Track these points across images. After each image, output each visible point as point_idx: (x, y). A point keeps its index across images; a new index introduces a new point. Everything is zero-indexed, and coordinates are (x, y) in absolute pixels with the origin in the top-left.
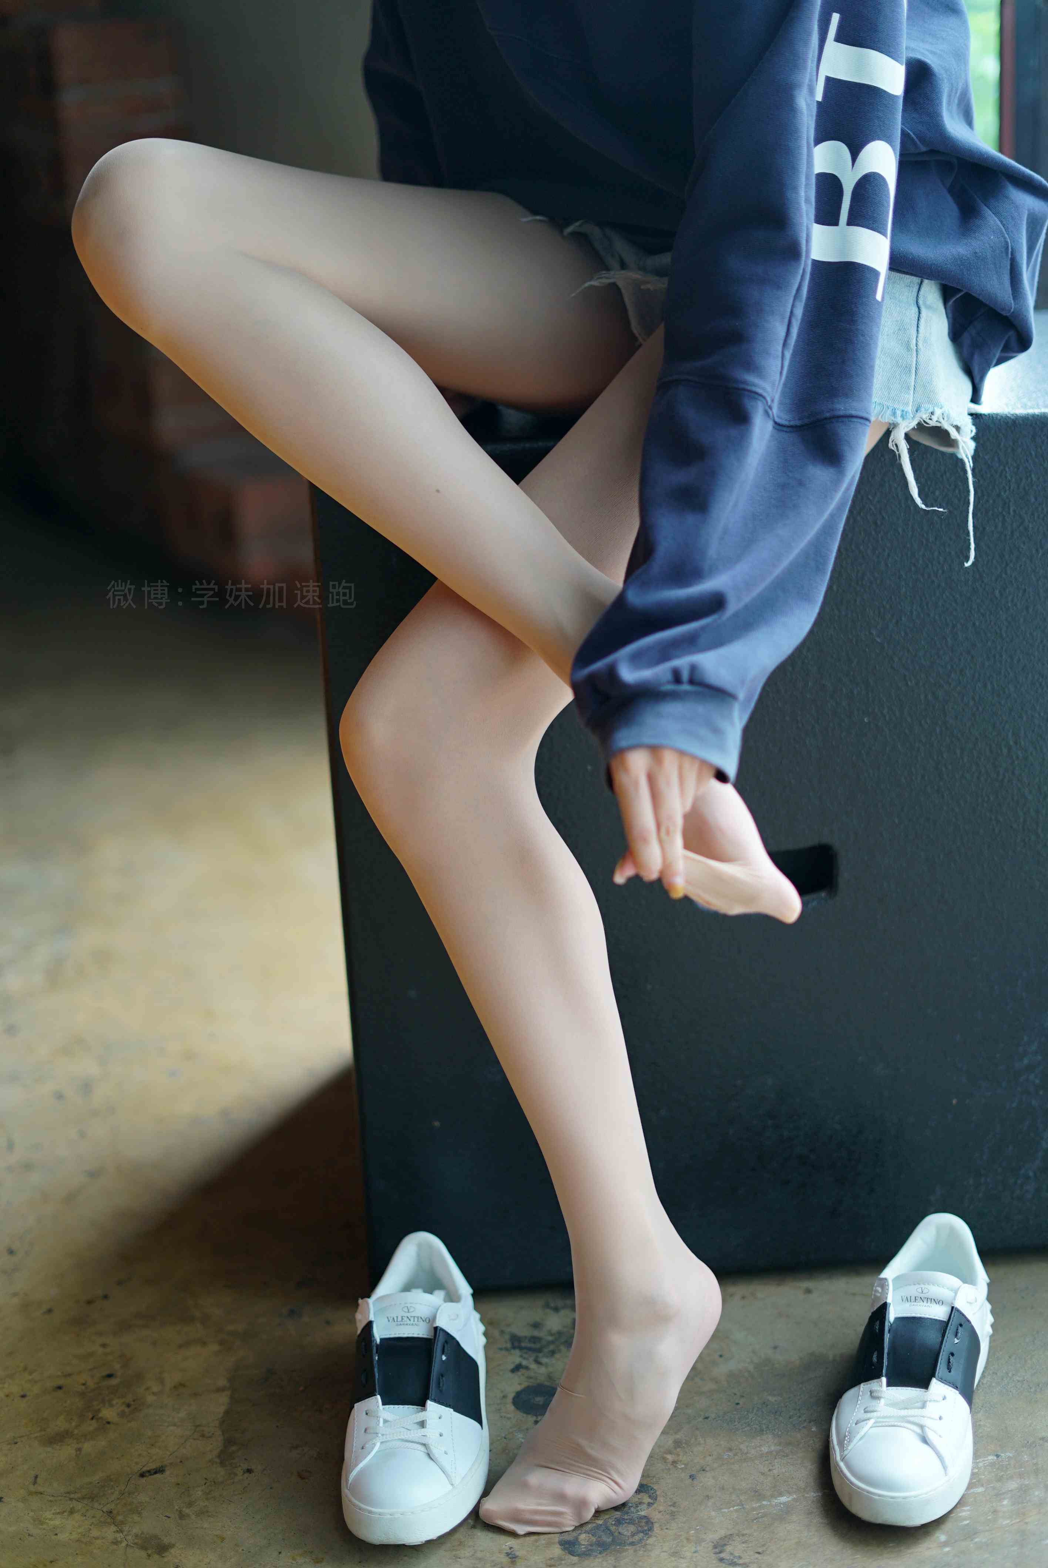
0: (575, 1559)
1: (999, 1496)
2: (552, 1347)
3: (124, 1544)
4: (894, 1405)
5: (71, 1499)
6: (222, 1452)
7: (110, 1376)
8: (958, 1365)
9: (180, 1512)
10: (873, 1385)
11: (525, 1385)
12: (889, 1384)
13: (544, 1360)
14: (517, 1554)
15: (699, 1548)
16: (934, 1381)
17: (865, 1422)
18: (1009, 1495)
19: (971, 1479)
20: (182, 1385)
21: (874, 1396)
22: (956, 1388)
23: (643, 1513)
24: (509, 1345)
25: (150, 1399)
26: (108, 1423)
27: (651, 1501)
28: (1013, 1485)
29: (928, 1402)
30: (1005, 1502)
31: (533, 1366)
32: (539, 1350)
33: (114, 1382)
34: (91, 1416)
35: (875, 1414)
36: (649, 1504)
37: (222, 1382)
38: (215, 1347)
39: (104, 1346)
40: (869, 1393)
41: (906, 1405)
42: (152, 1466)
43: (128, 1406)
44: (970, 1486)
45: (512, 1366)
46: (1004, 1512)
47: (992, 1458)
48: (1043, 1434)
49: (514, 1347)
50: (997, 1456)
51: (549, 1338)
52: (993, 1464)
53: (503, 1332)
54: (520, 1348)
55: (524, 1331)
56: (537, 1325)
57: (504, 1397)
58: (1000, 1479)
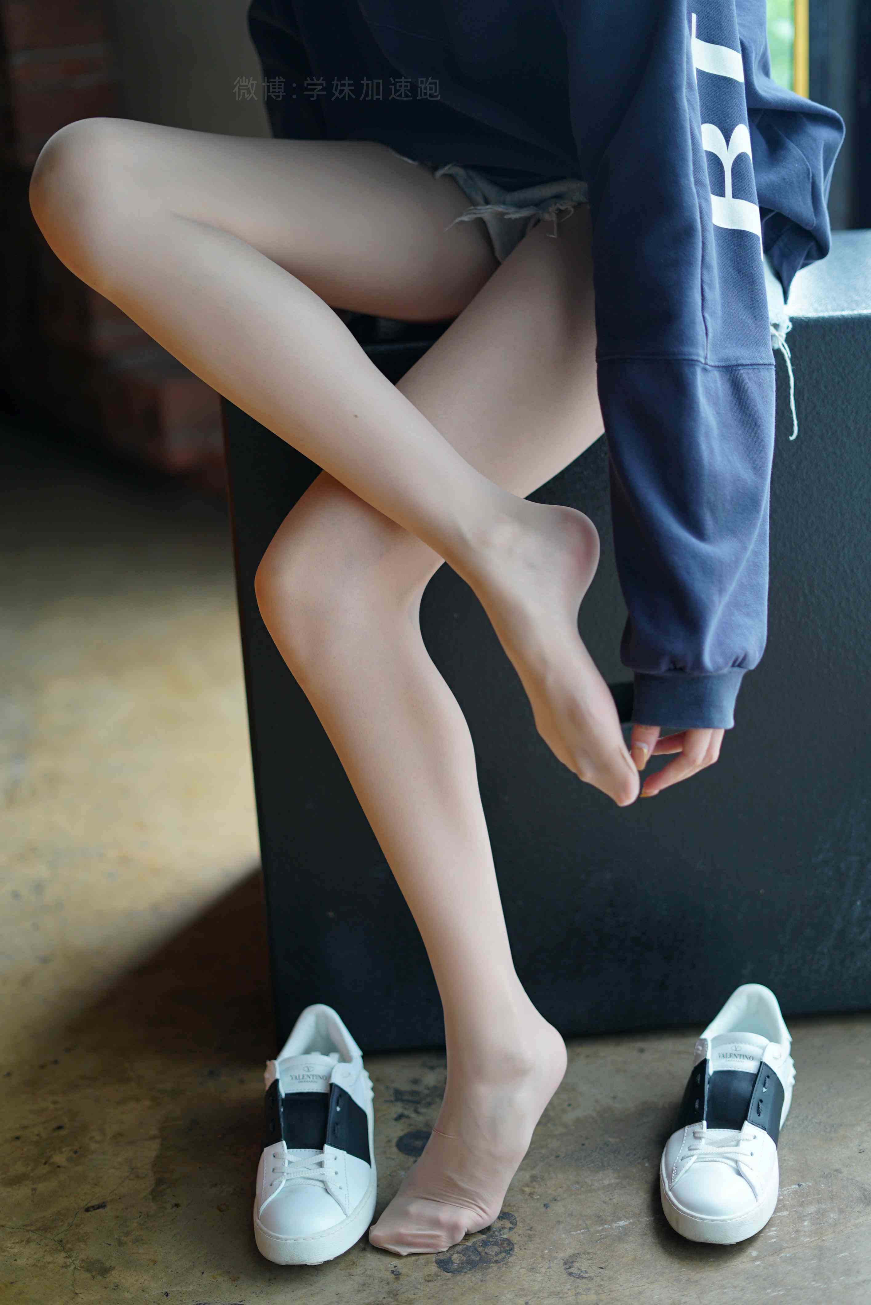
0: (449, 1275)
1: (801, 1218)
2: (429, 1099)
3: (73, 1267)
4: (712, 1143)
5: (28, 1231)
6: (153, 1190)
7: (60, 1128)
8: (766, 1110)
9: (119, 1240)
10: (696, 1127)
11: (406, 1131)
12: (709, 1127)
13: (423, 1110)
14: (401, 1271)
15: (551, 1264)
16: (746, 1123)
17: (689, 1158)
18: (809, 1217)
19: (777, 1205)
20: (121, 1135)
21: (696, 1136)
22: (765, 1129)
23: (505, 1236)
24: (392, 1098)
25: (93, 1146)
26: (59, 1167)
27: (512, 1226)
28: (812, 1209)
29: (741, 1141)
30: (806, 1223)
31: (413, 1115)
32: (418, 1102)
33: (62, 1133)
34: (44, 1161)
35: (697, 1151)
36: (511, 1229)
37: (154, 1132)
38: (148, 1103)
39: (55, 1102)
40: (692, 1134)
41: (722, 1144)
42: (95, 1203)
43: (76, 1152)
44: (777, 1210)
45: (395, 1116)
46: (805, 1232)
47: (795, 1187)
48: (837, 1167)
49: (397, 1100)
50: (799, 1185)
51: (427, 1092)
52: (795, 1192)
53: (387, 1088)
54: (402, 1101)
55: (405, 1087)
56: (416, 1082)
57: (389, 1141)
58: (802, 1204)
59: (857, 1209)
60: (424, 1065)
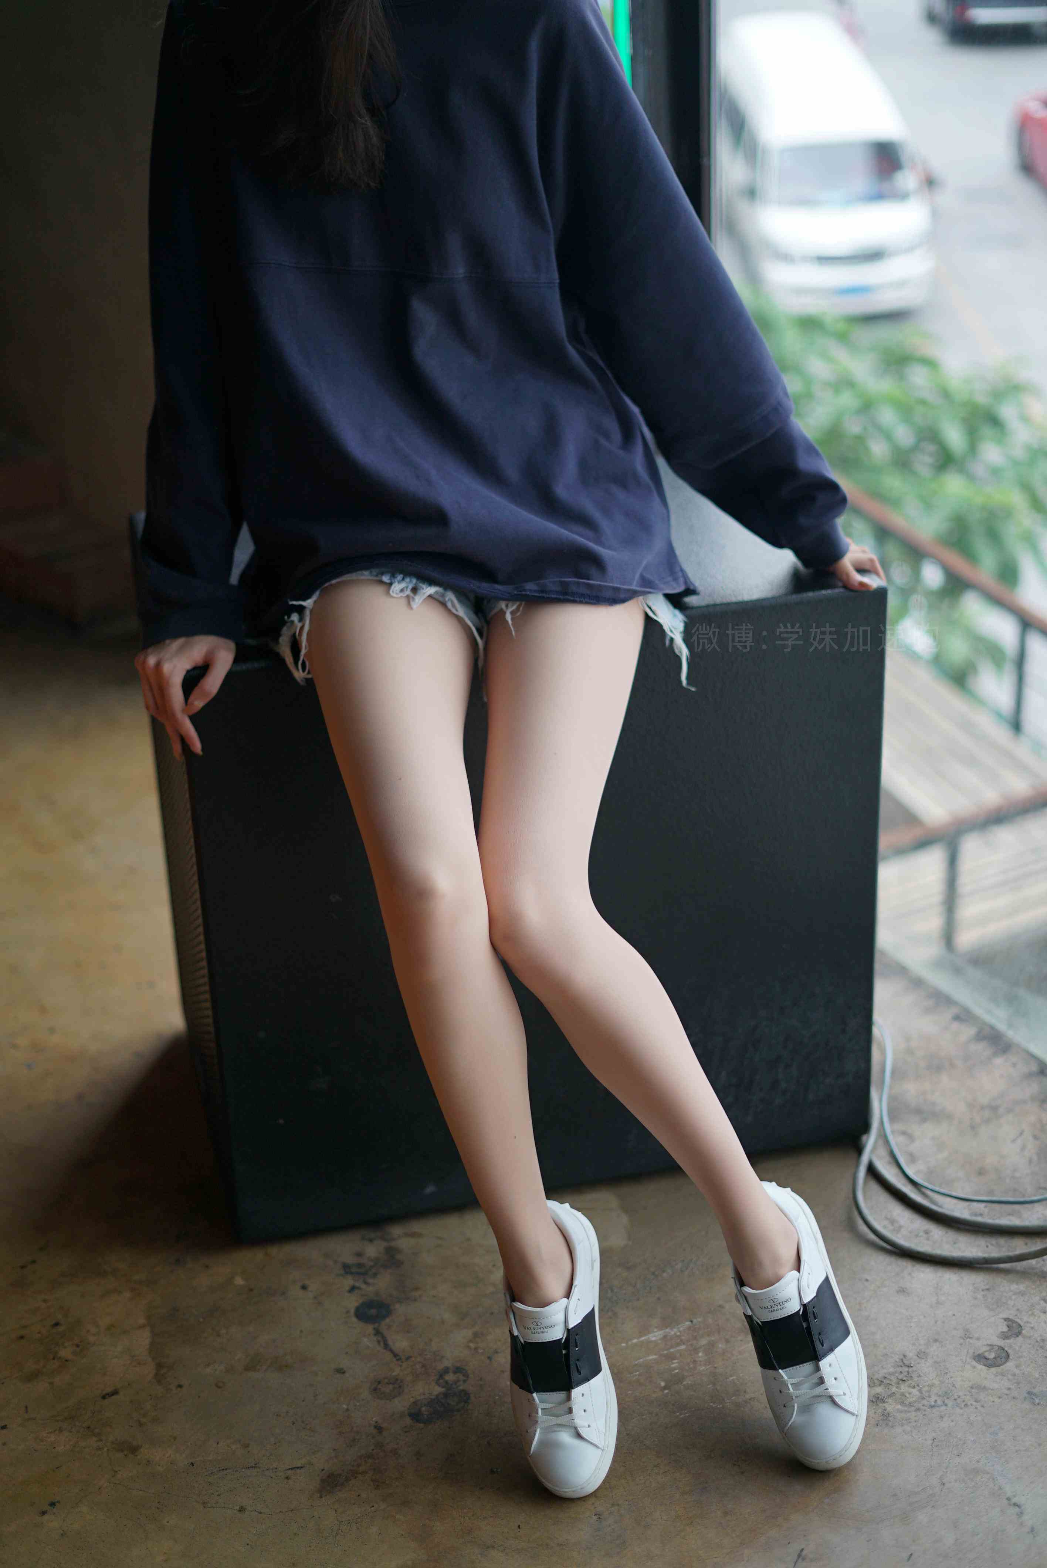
0: (422, 1425)
1: (696, 1350)
2: (373, 1271)
6: (156, 1374)
7: (57, 1324)
9: (139, 1421)
11: (361, 1301)
13: (370, 1281)
14: (382, 1426)
15: (503, 1408)
23: (461, 1388)
24: (342, 1272)
25: (91, 1339)
26: (67, 1361)
27: (465, 1378)
30: (700, 1354)
31: (363, 1286)
32: (365, 1274)
33: (60, 1329)
34: (52, 1356)
36: (464, 1381)
37: (142, 1321)
38: (128, 1294)
39: (45, 1301)
42: (108, 1390)
43: (77, 1346)
45: (347, 1288)
46: (701, 1361)
47: (688, 1323)
48: (721, 1302)
49: (347, 1273)
50: (692, 1321)
51: (371, 1263)
52: (689, 1328)
53: (336, 1262)
54: (352, 1273)
55: (350, 1260)
56: (359, 1255)
57: (348, 1312)
58: (695, 1338)
59: (739, 1338)
60: (363, 1238)
